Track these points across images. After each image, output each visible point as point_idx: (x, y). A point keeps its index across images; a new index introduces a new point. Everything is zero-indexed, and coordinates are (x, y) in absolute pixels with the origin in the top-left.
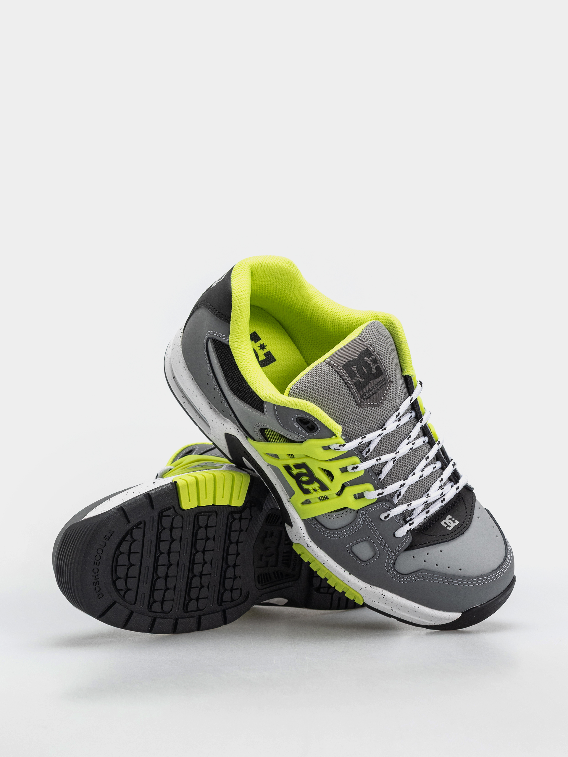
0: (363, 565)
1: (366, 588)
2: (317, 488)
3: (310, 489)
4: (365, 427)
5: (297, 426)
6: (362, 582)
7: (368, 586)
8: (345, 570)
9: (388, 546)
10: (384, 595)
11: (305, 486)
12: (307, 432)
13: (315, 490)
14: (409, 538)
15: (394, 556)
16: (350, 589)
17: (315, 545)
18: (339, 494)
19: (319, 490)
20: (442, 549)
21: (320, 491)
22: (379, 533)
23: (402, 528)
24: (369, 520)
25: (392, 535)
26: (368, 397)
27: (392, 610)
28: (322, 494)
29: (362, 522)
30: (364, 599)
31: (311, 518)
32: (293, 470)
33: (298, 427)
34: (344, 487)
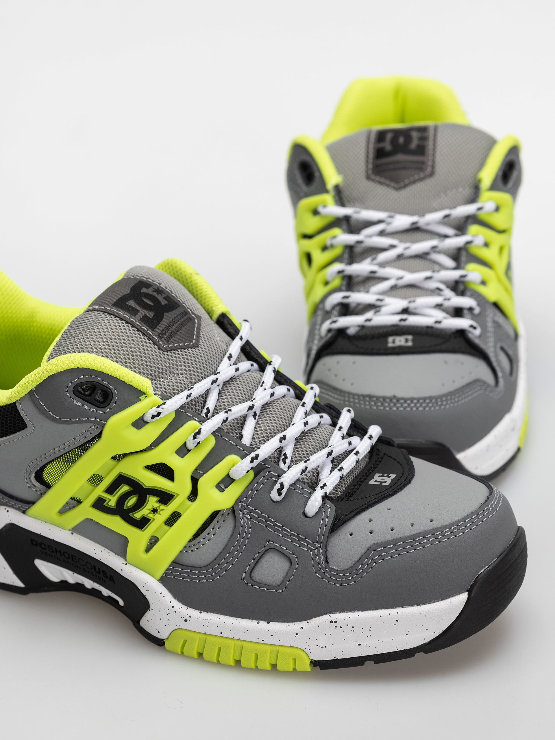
0: (281, 591)
1: (302, 628)
2: (156, 505)
3: (146, 514)
4: (187, 378)
5: (79, 404)
6: (291, 624)
7: (304, 624)
8: (257, 621)
9: (304, 538)
10: (336, 622)
11: (138, 515)
12: (99, 407)
13: (154, 511)
14: (330, 508)
15: (320, 547)
16: (280, 649)
17: (196, 611)
18: (194, 495)
19: (159, 506)
20: (389, 507)
21: (162, 507)
22: (281, 525)
23: (313, 498)
24: (257, 513)
25: (303, 517)
26: (171, 336)
27: (360, 645)
28: (167, 511)
29: (247, 524)
30: (308, 652)
31: (170, 566)
32: (110, 500)
33: (83, 406)
34: (195, 481)
